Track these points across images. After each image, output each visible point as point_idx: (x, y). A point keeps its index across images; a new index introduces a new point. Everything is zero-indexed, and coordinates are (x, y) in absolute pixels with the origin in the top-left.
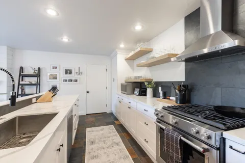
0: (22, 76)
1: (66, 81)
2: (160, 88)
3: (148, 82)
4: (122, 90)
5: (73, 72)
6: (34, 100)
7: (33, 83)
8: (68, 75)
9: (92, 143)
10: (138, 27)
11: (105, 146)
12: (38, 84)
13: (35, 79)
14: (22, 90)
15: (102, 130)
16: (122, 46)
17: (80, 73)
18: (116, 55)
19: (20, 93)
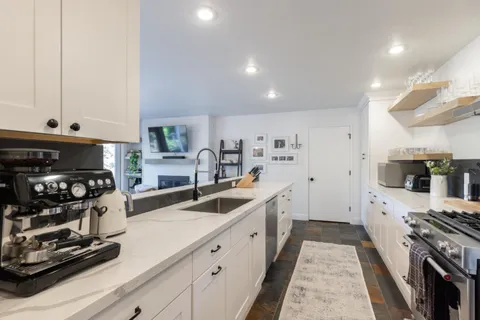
0: (223, 152)
1: (276, 159)
2: (467, 176)
3: (436, 161)
4: (379, 179)
5: (287, 144)
6: (234, 184)
7: (235, 162)
8: (279, 149)
9: (308, 261)
10: (396, 49)
11: (326, 271)
12: (240, 164)
13: (237, 156)
14: (223, 171)
15: (330, 248)
16: (376, 84)
17: (297, 146)
18: (366, 104)
19: (221, 175)
